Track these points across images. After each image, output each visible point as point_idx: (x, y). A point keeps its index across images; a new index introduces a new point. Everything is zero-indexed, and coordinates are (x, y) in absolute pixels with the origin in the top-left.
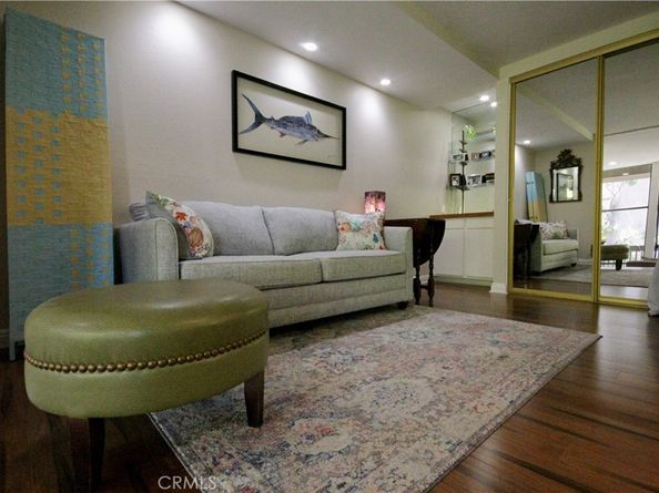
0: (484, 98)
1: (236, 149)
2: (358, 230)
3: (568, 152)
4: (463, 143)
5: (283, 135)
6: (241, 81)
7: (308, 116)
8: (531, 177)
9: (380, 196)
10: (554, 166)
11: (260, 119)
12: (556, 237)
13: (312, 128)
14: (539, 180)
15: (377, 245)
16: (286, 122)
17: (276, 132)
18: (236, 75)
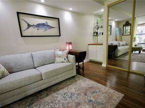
0: (102, 10)
1: (22, 36)
2: (60, 57)
3: (128, 22)
4: (97, 23)
5: (38, 29)
6: (20, 15)
7: (46, 22)
8: (117, 29)
9: (70, 43)
10: (124, 26)
11: (29, 26)
12: (123, 45)
13: (48, 26)
14: (120, 30)
15: (65, 61)
16: (39, 25)
17: (36, 29)
18: (18, 13)
